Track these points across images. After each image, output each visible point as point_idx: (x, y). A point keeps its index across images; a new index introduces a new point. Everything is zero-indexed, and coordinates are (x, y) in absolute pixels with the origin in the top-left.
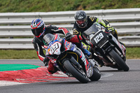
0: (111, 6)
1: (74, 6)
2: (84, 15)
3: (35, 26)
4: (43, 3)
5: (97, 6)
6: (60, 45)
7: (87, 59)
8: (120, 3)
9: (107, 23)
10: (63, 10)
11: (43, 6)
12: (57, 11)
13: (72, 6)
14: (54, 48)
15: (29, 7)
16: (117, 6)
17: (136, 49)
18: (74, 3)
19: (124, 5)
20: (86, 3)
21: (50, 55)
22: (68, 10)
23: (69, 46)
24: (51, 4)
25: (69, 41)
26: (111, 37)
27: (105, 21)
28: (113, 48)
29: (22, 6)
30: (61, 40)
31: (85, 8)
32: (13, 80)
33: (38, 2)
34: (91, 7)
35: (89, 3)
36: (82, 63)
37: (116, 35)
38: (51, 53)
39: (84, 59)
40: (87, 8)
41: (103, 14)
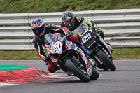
0: (100, 7)
1: (64, 7)
2: (71, 16)
3: (35, 25)
4: (32, 4)
5: (86, 7)
6: (61, 44)
7: (88, 58)
8: (109, 4)
9: (94, 23)
10: (52, 11)
11: (32, 7)
12: (47, 12)
13: (61, 7)
14: (55, 47)
15: (18, 8)
16: (106, 7)
17: (125, 50)
18: (63, 4)
19: (113, 6)
20: (75, 4)
21: (51, 54)
22: (57, 11)
23: (70, 45)
24: (40, 5)
25: (70, 40)
26: (98, 37)
27: (92, 22)
28: (100, 48)
29: (12, 7)
30: (62, 39)
31: (74, 9)
32: (2, 81)
33: (28, 3)
34: (80, 8)
35: (78, 4)
36: (83, 62)
37: (102, 35)
38: (53, 52)
39: (84, 58)
40: (76, 9)
41: (92, 15)
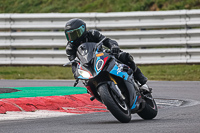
10: (130, 10)
11: (101, 4)
12: (122, 11)
13: (143, 4)
15: (81, 5)
22: (136, 10)
24: (113, 2)
29: (72, 4)
31: (161, 7)
32: (58, 109)
34: (169, 6)
40: (164, 7)
41: (187, 16)
